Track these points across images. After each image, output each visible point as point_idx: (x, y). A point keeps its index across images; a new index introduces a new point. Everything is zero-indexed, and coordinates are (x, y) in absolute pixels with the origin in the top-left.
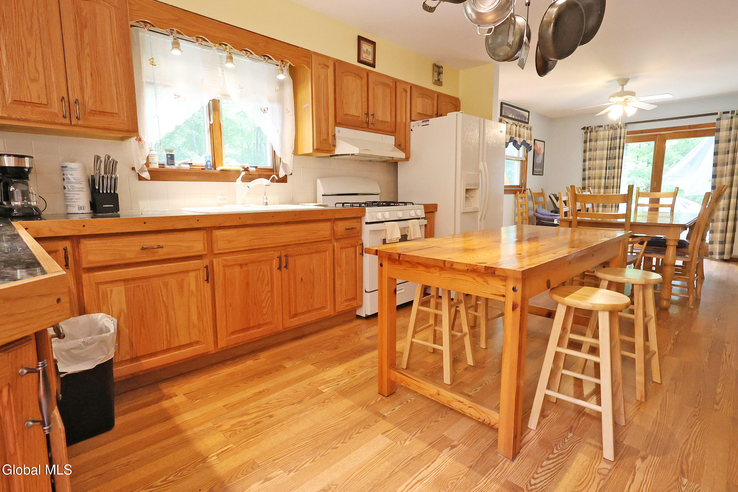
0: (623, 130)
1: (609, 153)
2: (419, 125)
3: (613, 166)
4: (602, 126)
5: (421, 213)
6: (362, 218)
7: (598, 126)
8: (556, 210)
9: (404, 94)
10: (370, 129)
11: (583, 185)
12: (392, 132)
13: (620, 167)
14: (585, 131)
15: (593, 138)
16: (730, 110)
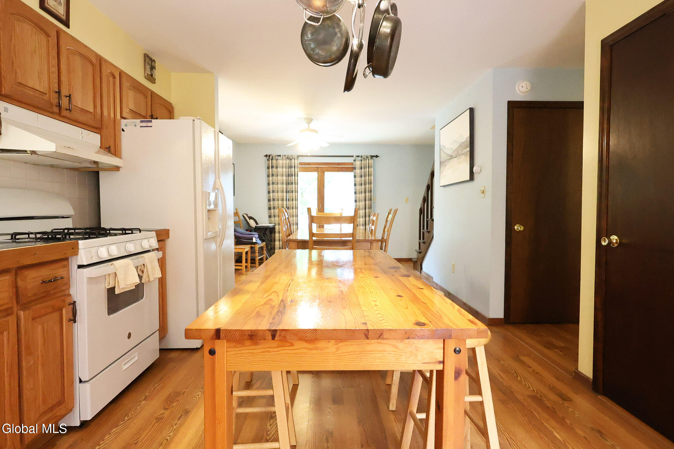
0: (296, 161)
1: (287, 179)
2: (135, 126)
3: (292, 190)
4: (280, 156)
5: (154, 243)
6: (70, 260)
7: (277, 156)
8: (250, 228)
9: (111, 79)
10: (63, 117)
11: (269, 205)
12: (96, 128)
13: (296, 192)
14: (267, 158)
15: (274, 165)
16: (360, 155)
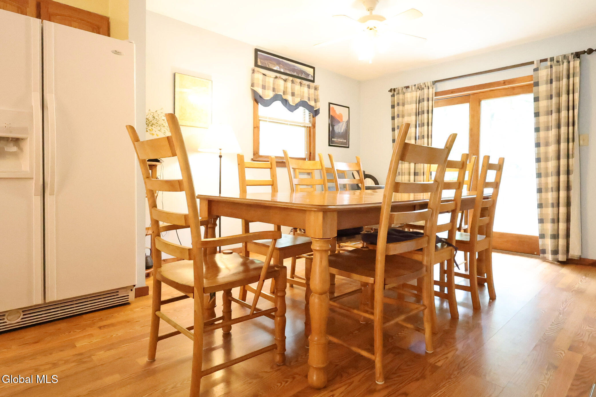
0: (431, 90)
3: (422, 134)
4: (408, 87)
7: (405, 87)
14: (392, 93)
15: (401, 101)
16: (548, 57)
